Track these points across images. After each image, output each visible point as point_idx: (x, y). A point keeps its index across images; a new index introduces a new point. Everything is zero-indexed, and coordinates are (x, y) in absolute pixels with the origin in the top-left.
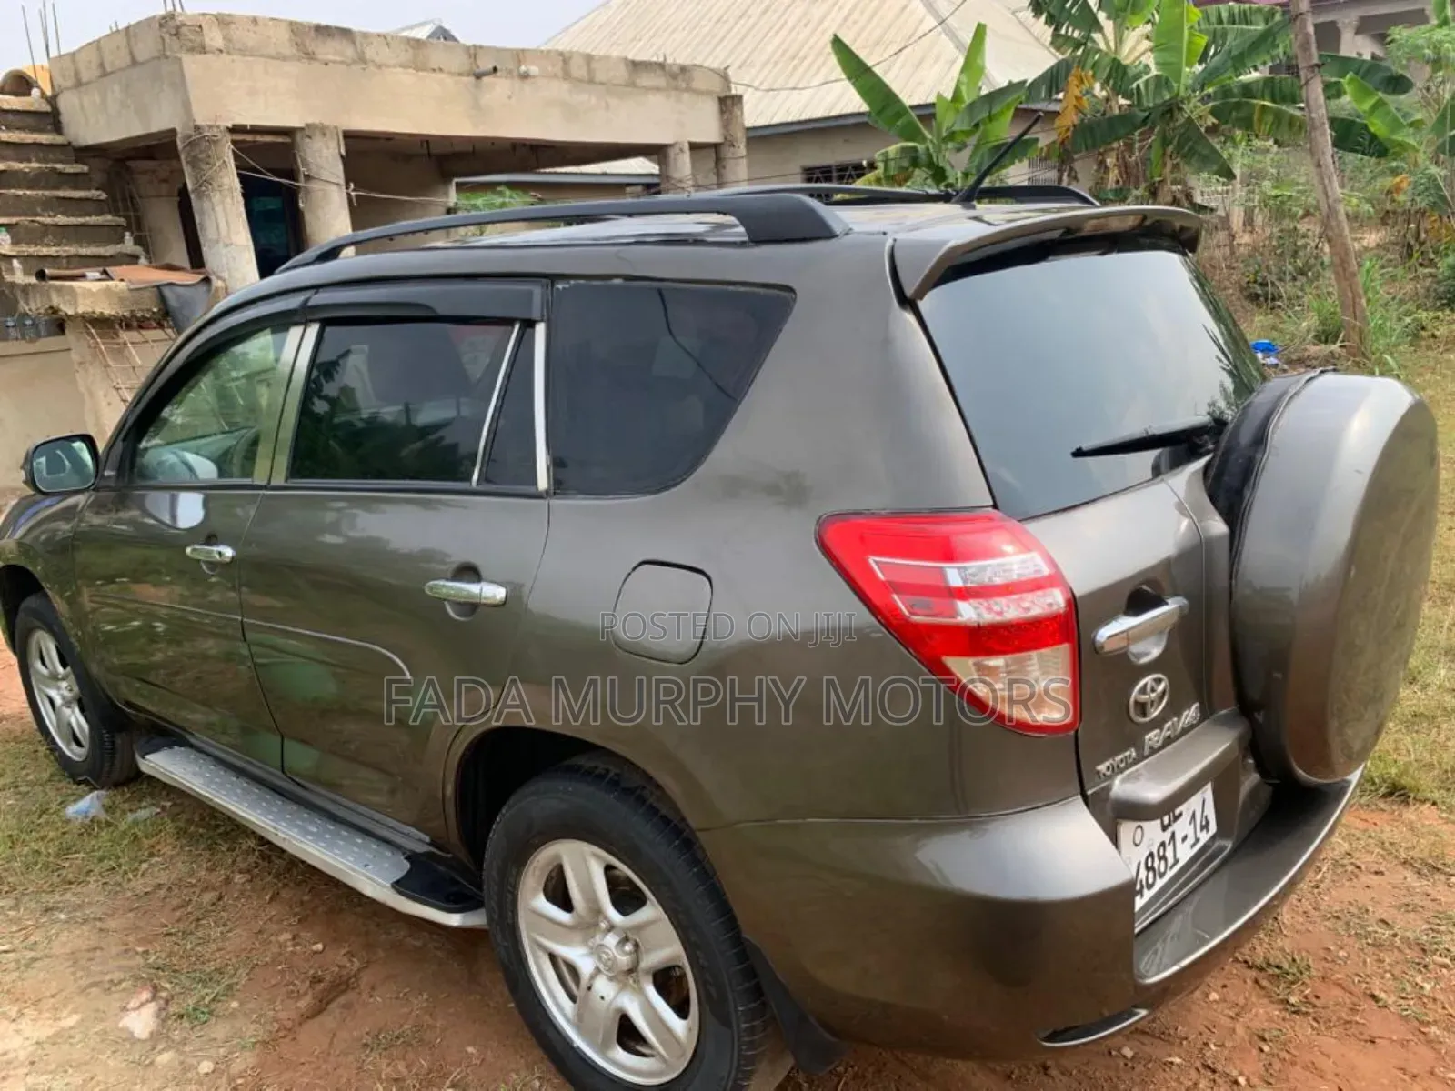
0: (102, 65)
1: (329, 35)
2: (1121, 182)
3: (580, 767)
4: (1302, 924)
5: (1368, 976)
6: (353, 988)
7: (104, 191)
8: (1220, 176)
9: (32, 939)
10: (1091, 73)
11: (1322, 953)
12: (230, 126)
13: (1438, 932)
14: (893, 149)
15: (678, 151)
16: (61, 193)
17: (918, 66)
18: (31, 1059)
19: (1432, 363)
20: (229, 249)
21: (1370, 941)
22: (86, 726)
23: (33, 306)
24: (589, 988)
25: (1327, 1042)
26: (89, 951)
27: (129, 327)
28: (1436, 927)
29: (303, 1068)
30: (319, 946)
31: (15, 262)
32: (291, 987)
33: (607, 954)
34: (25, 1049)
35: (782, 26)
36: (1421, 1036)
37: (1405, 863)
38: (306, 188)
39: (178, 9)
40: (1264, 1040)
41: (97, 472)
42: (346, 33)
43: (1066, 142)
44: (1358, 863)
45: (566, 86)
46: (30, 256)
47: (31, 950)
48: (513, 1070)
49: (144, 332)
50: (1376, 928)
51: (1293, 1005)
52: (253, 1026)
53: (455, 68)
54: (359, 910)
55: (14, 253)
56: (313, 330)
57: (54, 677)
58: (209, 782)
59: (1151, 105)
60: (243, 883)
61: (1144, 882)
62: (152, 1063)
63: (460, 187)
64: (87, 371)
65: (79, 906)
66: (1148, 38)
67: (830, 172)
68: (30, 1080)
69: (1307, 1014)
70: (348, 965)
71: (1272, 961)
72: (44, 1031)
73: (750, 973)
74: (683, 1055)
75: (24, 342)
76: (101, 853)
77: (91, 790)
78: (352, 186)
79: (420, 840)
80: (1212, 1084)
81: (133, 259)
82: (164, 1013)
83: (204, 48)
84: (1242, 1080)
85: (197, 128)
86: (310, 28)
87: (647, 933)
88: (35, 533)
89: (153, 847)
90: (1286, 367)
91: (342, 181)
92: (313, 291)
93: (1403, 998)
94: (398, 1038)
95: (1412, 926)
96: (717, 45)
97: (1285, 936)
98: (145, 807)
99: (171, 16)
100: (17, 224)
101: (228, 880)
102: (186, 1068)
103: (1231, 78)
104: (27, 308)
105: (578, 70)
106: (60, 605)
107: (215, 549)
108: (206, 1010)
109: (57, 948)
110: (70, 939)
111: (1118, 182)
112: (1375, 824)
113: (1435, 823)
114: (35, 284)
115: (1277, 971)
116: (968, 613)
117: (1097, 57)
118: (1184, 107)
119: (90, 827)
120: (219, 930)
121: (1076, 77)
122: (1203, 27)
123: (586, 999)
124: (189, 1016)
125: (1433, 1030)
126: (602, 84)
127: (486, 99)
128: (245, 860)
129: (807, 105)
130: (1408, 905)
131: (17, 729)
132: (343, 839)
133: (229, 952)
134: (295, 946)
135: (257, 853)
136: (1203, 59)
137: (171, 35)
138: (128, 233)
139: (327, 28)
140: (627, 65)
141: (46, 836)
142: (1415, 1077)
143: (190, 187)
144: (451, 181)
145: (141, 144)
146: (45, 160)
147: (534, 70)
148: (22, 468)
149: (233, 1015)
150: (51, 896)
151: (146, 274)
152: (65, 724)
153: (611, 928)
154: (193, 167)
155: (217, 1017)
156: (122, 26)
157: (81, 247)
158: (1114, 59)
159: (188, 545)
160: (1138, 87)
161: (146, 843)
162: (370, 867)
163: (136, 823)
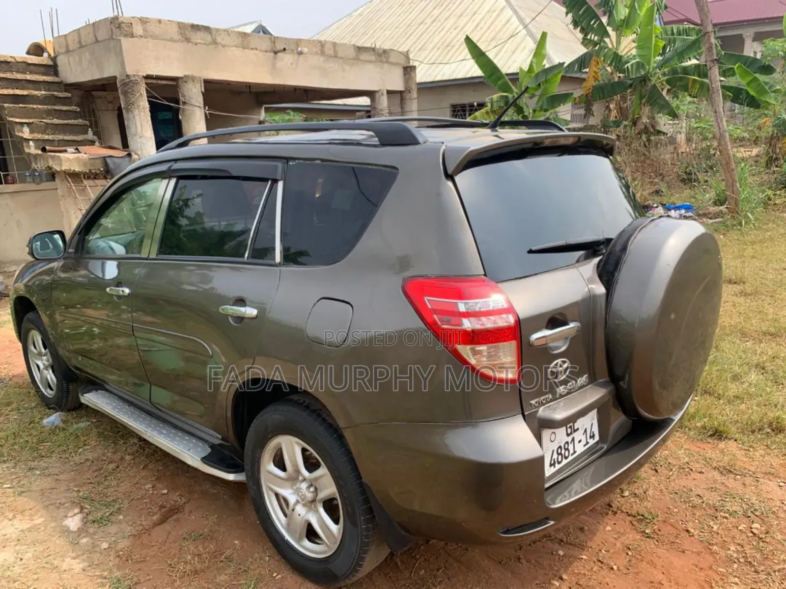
0: (80, 42)
1: (198, 30)
2: (618, 118)
3: (292, 400)
4: (658, 495)
5: (686, 521)
6: (181, 512)
7: (78, 107)
8: (669, 116)
9: (22, 482)
10: (602, 58)
11: (665, 510)
12: (145, 75)
13: (725, 501)
14: (495, 97)
15: (380, 94)
16: (57, 108)
17: (514, 52)
18: (18, 538)
19: (773, 218)
20: (142, 139)
21: (690, 505)
22: (55, 379)
23: (39, 166)
24: (293, 510)
25: (661, 551)
26: (50, 489)
27: (89, 178)
28: (724, 499)
29: (153, 548)
30: (166, 491)
31: (31, 143)
32: (150, 510)
33: (301, 492)
34: (15, 533)
35: (443, 29)
36: (708, 551)
37: (715, 468)
38: (183, 109)
39: (120, 14)
40: (629, 549)
41: (65, 249)
42: (207, 29)
43: (589, 95)
44: (691, 468)
45: (322, 59)
46: (38, 140)
47: (21, 488)
48: (256, 552)
49: (96, 181)
50: (694, 498)
51: (647, 534)
52: (129, 528)
53: (264, 48)
54: (187, 475)
55: (30, 138)
56: (173, 182)
57: (40, 354)
58: (114, 408)
59: (634, 77)
60: (130, 460)
61: (556, 460)
62: (78, 543)
63: (267, 110)
64: (66, 199)
65: (47, 468)
66: (634, 41)
67: (465, 107)
68: (17, 548)
69: (653, 538)
70: (179, 500)
71: (640, 513)
72: (26, 525)
73: (367, 501)
74: (335, 543)
75: (34, 184)
76: (59, 443)
77: (56, 412)
78: (207, 108)
79: (217, 438)
80: (600, 569)
81: (92, 143)
82: (85, 520)
83: (133, 34)
84: (615, 567)
85: (128, 76)
86: (188, 26)
87: (320, 481)
88: (34, 280)
89: (86, 441)
90: (696, 218)
91: (202, 106)
92: (174, 162)
93: (702, 532)
94: (201, 535)
95: (713, 498)
96: (408, 38)
97: (649, 501)
98: (83, 422)
99: (116, 18)
100: (33, 123)
101: (122, 459)
102: (94, 546)
103: (677, 64)
104: (36, 167)
105: (329, 50)
106: (45, 319)
107: (121, 289)
108: (106, 519)
109: (34, 487)
110: (40, 483)
111: (616, 117)
112: (704, 449)
113: (734, 450)
114: (40, 154)
115: (642, 517)
116: (468, 324)
117: (606, 50)
118: (652, 79)
119: (54, 430)
120: (116, 482)
121: (594, 61)
122: (663, 36)
123: (292, 515)
124: (98, 521)
125: (715, 548)
126: (341, 58)
127: (279, 64)
128: (131, 449)
129: (454, 71)
130: (712, 488)
131: (21, 381)
132: (179, 437)
133: (119, 493)
134: (153, 491)
135: (137, 445)
136: (663, 54)
137: (116, 28)
138: (90, 129)
139: (198, 26)
140: (355, 49)
141: (32, 434)
142: (701, 569)
143: (122, 106)
144: (262, 106)
145: (99, 83)
146: (49, 90)
147: (305, 50)
148: (27, 246)
149: (120, 522)
150: (33, 462)
151: (98, 151)
152: (45, 379)
153: (304, 480)
154: (125, 96)
155: (112, 522)
156: (91, 22)
157: (66, 135)
158: (615, 53)
159: (108, 287)
160: (628, 67)
161: (82, 439)
162: (191, 451)
163: (77, 429)
